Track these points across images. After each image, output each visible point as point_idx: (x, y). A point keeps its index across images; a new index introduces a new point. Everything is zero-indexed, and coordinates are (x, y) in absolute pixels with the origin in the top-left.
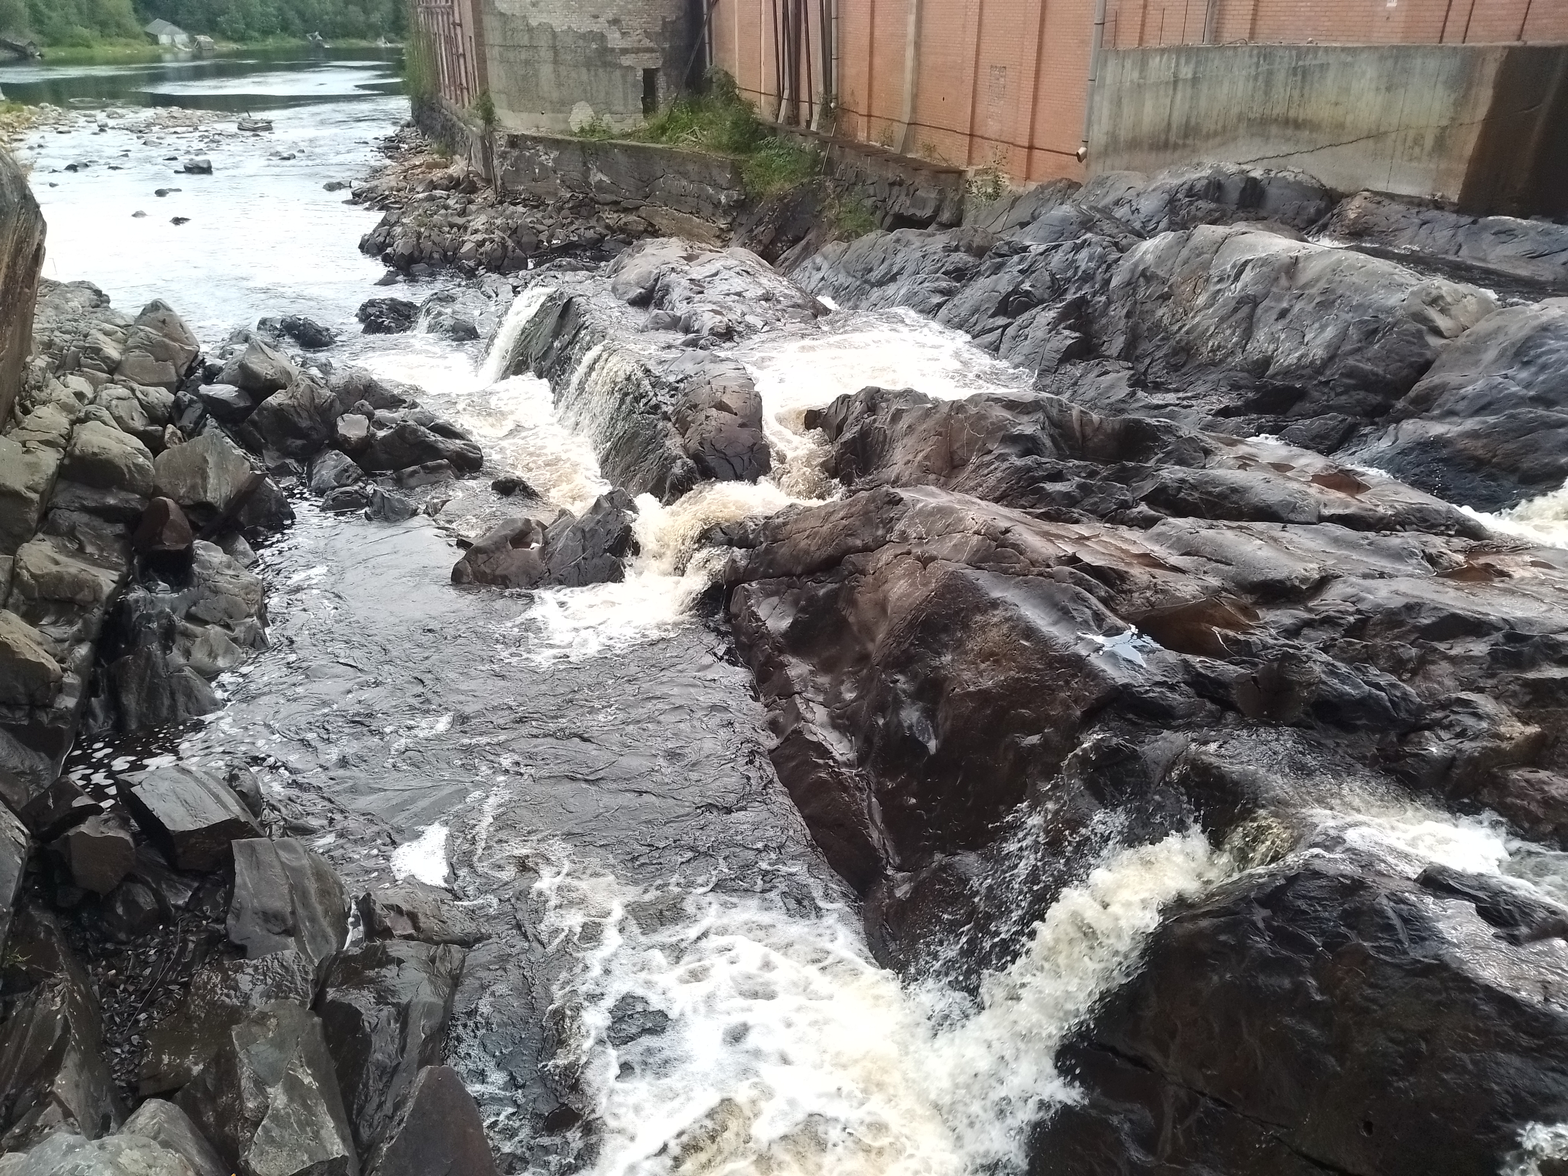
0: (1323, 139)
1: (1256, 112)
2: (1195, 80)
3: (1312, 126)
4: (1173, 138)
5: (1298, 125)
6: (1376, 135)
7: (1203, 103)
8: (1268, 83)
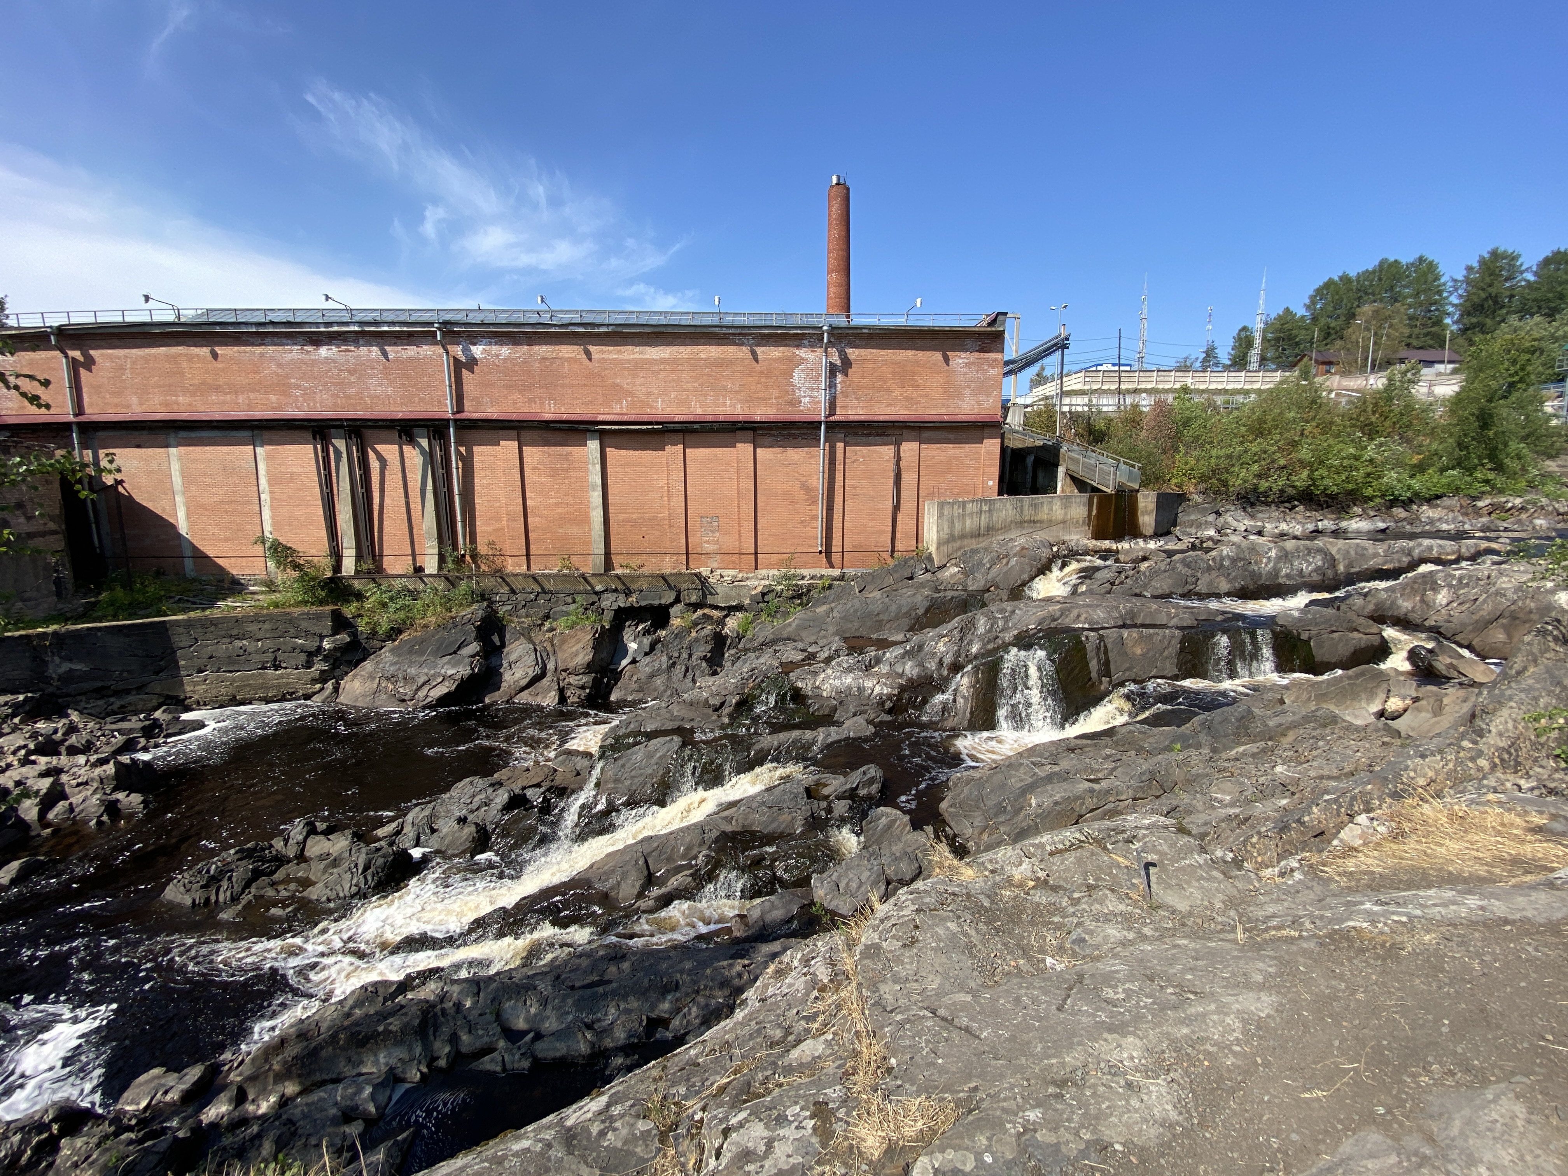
0: (1045, 525)
1: (1018, 519)
2: (990, 511)
3: (1041, 522)
4: (982, 532)
5: (1035, 522)
6: (1064, 522)
7: (994, 519)
8: (1022, 510)
